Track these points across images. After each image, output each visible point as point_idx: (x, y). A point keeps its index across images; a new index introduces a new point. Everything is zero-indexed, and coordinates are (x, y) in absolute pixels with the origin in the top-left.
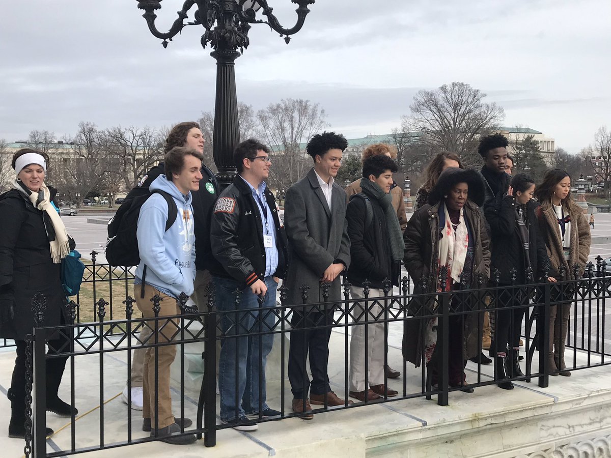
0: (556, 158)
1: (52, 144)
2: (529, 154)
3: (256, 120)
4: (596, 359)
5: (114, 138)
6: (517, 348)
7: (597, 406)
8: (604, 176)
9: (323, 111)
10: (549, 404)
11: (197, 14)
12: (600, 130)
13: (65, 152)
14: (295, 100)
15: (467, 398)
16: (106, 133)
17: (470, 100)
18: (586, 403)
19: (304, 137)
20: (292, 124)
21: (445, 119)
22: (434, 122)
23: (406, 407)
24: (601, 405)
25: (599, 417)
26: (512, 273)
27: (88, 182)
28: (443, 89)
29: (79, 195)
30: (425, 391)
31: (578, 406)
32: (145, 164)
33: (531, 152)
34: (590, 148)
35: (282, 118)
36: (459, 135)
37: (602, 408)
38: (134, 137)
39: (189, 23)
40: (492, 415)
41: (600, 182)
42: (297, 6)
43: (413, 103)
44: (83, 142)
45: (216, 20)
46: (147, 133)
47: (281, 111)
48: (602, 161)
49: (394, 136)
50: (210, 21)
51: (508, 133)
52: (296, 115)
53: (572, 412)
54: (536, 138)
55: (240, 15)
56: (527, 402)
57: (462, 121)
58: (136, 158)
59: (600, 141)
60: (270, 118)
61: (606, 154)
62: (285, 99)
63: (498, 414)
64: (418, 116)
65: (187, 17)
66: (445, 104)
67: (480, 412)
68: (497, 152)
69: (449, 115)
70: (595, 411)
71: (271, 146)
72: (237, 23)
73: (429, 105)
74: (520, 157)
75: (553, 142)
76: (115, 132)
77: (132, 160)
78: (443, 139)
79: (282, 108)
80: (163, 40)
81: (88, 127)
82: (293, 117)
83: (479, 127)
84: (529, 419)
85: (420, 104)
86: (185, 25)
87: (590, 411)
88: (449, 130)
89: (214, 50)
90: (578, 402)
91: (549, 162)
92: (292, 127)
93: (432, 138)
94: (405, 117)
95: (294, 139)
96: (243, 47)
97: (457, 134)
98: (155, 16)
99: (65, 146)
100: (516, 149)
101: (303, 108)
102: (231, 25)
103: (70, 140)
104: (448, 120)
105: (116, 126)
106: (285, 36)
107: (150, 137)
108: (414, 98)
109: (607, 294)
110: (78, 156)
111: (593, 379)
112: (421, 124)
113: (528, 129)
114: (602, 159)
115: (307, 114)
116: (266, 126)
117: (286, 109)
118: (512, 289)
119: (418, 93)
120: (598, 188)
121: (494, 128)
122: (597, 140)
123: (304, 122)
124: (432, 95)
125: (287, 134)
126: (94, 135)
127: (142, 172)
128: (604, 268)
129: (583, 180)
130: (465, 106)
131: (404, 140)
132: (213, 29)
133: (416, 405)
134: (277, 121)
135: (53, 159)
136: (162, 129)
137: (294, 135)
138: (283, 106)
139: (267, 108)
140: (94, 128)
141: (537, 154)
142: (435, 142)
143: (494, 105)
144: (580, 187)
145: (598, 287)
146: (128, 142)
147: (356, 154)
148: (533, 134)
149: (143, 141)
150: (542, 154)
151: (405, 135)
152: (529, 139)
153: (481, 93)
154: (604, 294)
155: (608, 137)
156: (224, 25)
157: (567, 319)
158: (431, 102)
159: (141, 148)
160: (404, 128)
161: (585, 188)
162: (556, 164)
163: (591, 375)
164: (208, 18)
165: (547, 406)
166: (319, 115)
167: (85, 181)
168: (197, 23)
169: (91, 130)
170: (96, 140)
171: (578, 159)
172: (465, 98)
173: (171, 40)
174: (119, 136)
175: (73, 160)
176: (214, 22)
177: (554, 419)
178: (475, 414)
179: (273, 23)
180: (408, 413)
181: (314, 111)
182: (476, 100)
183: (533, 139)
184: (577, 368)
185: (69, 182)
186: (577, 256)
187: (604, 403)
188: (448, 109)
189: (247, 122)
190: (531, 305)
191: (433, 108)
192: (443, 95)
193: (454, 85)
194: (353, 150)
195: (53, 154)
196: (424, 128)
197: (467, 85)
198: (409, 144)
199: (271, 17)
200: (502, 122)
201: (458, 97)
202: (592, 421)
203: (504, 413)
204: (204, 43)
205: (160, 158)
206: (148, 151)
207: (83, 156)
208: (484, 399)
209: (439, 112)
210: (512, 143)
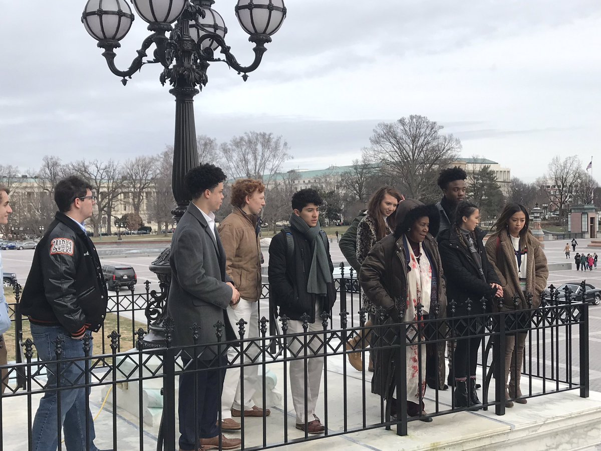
0: (512, 188)
1: (15, 178)
2: (486, 184)
3: (220, 153)
4: (551, 385)
5: (78, 171)
6: (473, 377)
7: (553, 433)
8: (559, 205)
9: (286, 144)
10: (506, 431)
11: (156, 53)
12: (553, 159)
13: (29, 186)
14: (258, 133)
15: (426, 427)
16: (70, 166)
17: (428, 132)
18: (541, 430)
19: (267, 169)
20: (255, 156)
21: (404, 151)
22: (393, 154)
23: (366, 438)
24: (557, 432)
25: (555, 444)
26: (468, 303)
27: (52, 216)
28: (402, 121)
29: (43, 229)
30: (385, 421)
31: (534, 433)
32: (109, 197)
33: (488, 182)
34: (545, 178)
35: (245, 150)
36: (418, 166)
37: (557, 434)
38: (98, 171)
39: (148, 61)
40: (450, 444)
41: (555, 210)
42: (254, 45)
43: (372, 135)
44: (47, 176)
45: (175, 58)
46: (111, 166)
47: (244, 143)
48: (557, 190)
49: (355, 167)
50: (168, 59)
51: (465, 163)
52: (259, 147)
53: (528, 439)
54: (492, 168)
55: (199, 53)
56: (485, 430)
57: (421, 152)
58: (100, 191)
59: (554, 170)
60: (233, 150)
61: (560, 183)
62: (248, 132)
63: (456, 443)
64: (378, 147)
65: (146, 56)
66: (404, 136)
67: (438, 441)
68: (456, 184)
69: (408, 147)
70: (551, 437)
71: (234, 178)
72: (196, 61)
73: (389, 137)
74: (477, 187)
75: (509, 172)
76: (79, 165)
77: (96, 193)
78: (403, 170)
79: (245, 141)
80: (122, 78)
81: (52, 160)
82: (256, 149)
83: (437, 158)
84: (487, 446)
85: (380, 136)
86: (144, 63)
87: (546, 437)
88: (408, 161)
89: (173, 87)
90: (534, 429)
91: (505, 191)
92: (255, 159)
93: (392, 169)
94: (365, 148)
95: (257, 171)
96: (202, 84)
97: (416, 164)
98: (114, 55)
99: (29, 180)
100: (473, 179)
101: (266, 140)
102: (189, 63)
103: (34, 174)
104: (406, 151)
105: (80, 159)
106: (242, 74)
107: (114, 170)
108: (374, 130)
109: (560, 322)
110: (42, 190)
111: (548, 406)
112: (381, 155)
113: (484, 160)
114: (556, 188)
115: (270, 147)
116: (229, 158)
117: (250, 142)
118: (467, 319)
119: (377, 125)
120: (553, 216)
121: (452, 159)
122: (551, 170)
123: (267, 154)
124: (390, 127)
125: (251, 166)
126: (58, 169)
127: (106, 205)
128: (556, 297)
129: (539, 208)
130: (423, 138)
131: (364, 171)
132: (172, 67)
133: (376, 435)
134: (241, 153)
135: (17, 193)
136: (127, 163)
137: (257, 167)
138: (246, 138)
139: (231, 141)
140: (58, 162)
141: (494, 184)
142: (395, 173)
143: (451, 137)
144: (536, 215)
145: (552, 315)
146: (92, 176)
147: (319, 186)
148: (489, 165)
149: (107, 174)
150: (498, 184)
151: (365, 166)
152: (485, 169)
153: (438, 125)
154: (557, 322)
155: (561, 166)
156: (183, 63)
157: (522, 347)
158: (390, 134)
159: (105, 181)
160: (364, 159)
161: (540, 216)
162: (512, 193)
163: (547, 402)
164: (167, 57)
165: (504, 434)
166: (281, 148)
167: (48, 215)
168: (155, 61)
169: (55, 164)
170: (60, 174)
171: (533, 188)
172: (423, 131)
173: (131, 78)
174: (83, 169)
175: (37, 194)
176: (172, 60)
177: (511, 446)
178: (434, 444)
179: (231, 61)
180: (368, 444)
181: (277, 143)
182: (433, 133)
183: (489, 170)
184: (532, 395)
185: (33, 215)
186: (533, 287)
187: (560, 429)
188: (406, 141)
189: (211, 155)
190: (487, 334)
191: (392, 141)
192: (402, 128)
193: (412, 117)
194: (315, 181)
195: (17, 188)
196: (384, 159)
197: (424, 117)
198: (370, 175)
199: (229, 56)
200: (459, 153)
201: (417, 130)
202: (548, 448)
203: (462, 441)
204: (163, 81)
205: (124, 191)
206: (113, 184)
207: (47, 190)
208: (442, 428)
209: (398, 144)
210: (469, 173)
